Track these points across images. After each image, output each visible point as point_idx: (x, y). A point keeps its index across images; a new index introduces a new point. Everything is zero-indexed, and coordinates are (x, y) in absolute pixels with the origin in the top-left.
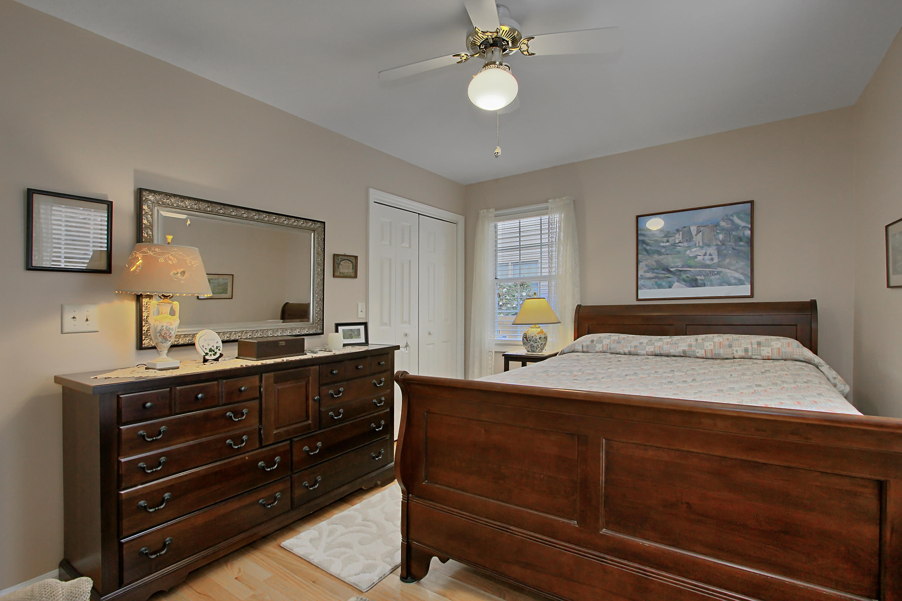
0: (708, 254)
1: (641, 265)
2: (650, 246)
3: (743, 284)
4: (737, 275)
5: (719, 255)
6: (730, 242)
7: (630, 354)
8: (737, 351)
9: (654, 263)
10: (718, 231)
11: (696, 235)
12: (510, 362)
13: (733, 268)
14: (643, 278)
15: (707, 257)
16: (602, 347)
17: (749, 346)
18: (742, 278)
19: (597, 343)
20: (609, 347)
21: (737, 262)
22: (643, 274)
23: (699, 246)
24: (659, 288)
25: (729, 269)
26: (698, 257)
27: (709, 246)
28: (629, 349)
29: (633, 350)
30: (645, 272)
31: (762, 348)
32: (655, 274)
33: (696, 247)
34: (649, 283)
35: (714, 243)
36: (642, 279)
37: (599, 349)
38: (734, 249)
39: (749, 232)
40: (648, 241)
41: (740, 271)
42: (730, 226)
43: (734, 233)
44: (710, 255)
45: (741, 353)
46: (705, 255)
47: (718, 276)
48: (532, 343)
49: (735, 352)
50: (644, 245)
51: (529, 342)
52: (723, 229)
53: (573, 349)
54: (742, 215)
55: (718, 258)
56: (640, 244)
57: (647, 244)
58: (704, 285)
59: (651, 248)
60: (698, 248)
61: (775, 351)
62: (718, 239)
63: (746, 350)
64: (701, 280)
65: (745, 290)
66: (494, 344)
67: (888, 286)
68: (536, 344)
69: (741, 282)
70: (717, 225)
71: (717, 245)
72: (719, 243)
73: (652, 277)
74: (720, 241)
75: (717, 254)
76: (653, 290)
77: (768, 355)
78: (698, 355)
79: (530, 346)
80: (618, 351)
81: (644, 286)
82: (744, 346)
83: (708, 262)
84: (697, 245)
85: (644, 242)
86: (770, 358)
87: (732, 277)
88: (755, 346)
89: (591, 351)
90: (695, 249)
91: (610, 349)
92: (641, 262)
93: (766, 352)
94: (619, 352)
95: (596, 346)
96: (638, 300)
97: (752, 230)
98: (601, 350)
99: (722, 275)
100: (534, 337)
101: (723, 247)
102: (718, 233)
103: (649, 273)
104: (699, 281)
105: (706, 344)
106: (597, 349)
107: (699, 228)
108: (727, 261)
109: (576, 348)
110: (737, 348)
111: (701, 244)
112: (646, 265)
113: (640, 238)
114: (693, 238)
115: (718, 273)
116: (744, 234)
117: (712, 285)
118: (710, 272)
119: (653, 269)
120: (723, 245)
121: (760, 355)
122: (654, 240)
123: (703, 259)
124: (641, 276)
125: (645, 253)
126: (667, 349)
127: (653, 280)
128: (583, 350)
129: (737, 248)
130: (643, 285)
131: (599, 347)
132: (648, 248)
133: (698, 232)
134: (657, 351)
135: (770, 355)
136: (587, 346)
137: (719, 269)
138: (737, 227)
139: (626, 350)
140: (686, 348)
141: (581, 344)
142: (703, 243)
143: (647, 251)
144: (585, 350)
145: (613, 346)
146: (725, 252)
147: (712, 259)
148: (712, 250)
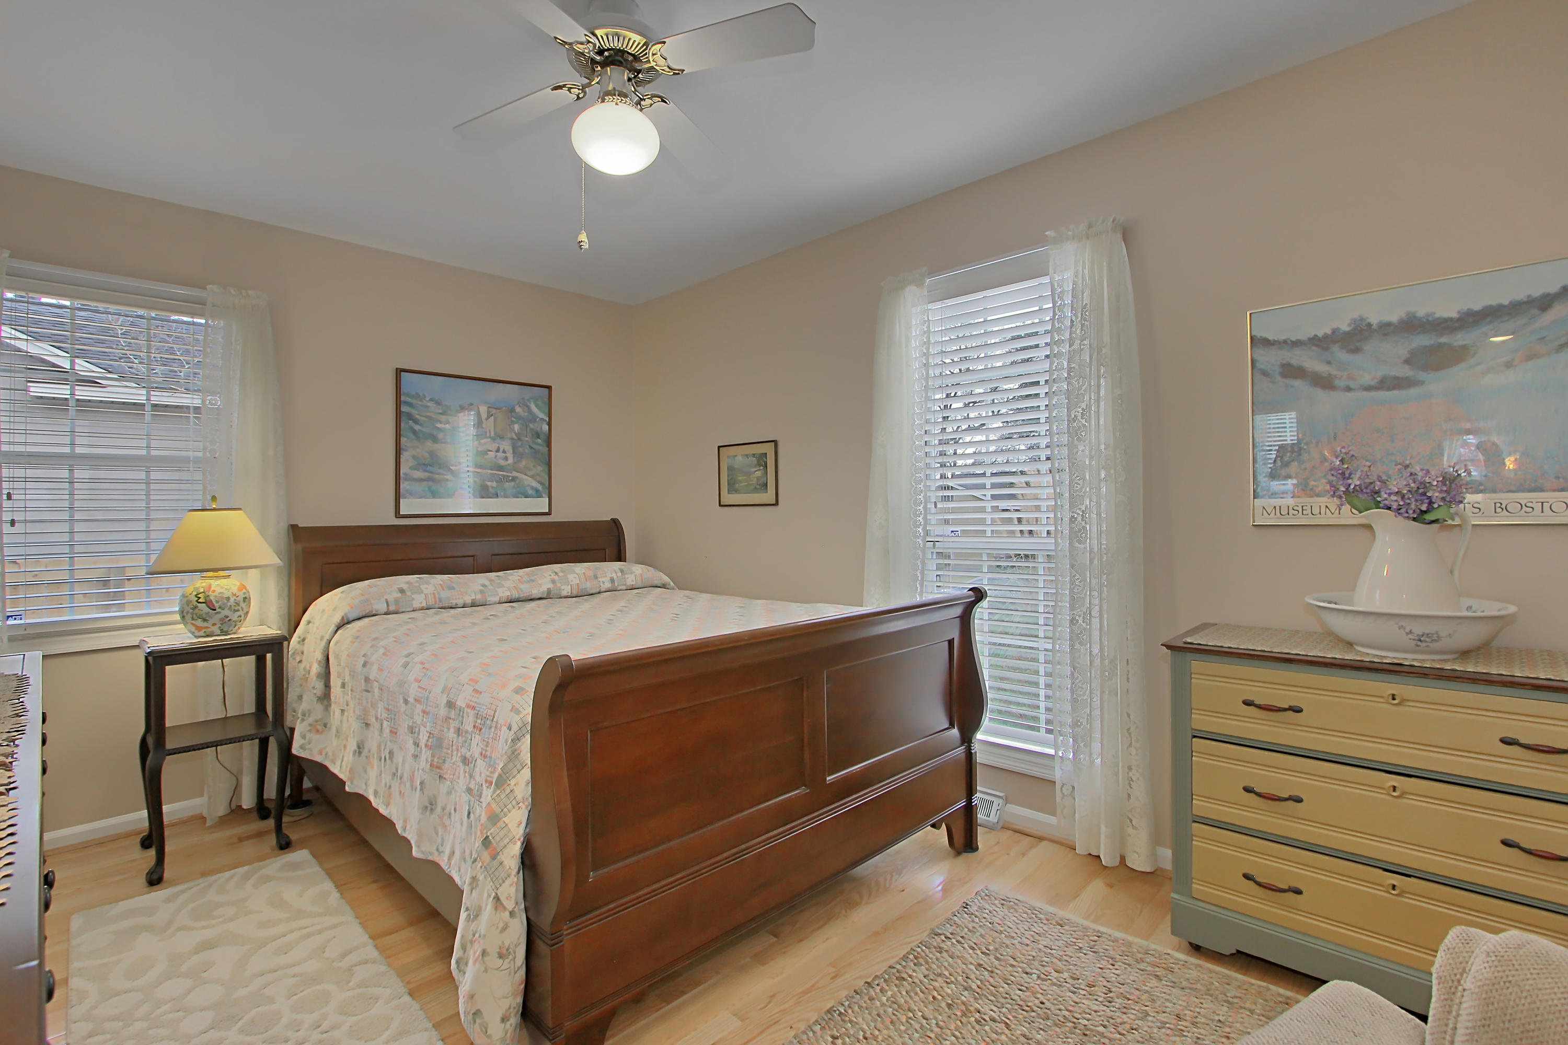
0: (501, 450)
1: (405, 456)
2: (421, 425)
3: (541, 497)
4: (535, 484)
5: (514, 452)
6: (526, 437)
7: (474, 605)
8: (603, 583)
9: (427, 455)
10: (513, 419)
11: (487, 419)
12: (168, 668)
13: (530, 473)
14: (409, 479)
15: (500, 454)
16: (426, 599)
17: (614, 575)
18: (540, 488)
19: (412, 593)
20: (437, 597)
21: (534, 466)
22: (408, 471)
23: (490, 437)
24: (434, 497)
25: (526, 475)
26: (489, 453)
27: (502, 438)
28: (474, 598)
29: (479, 597)
30: (411, 468)
31: (626, 576)
32: (427, 474)
33: (487, 438)
34: (418, 487)
35: (509, 436)
36: (406, 480)
37: (421, 603)
38: (531, 448)
39: (547, 427)
40: (417, 416)
41: (538, 478)
42: (526, 414)
43: (531, 426)
44: (504, 452)
45: (608, 585)
46: (498, 451)
47: (512, 484)
48: (226, 612)
49: (602, 585)
50: (411, 422)
51: (219, 613)
52: (519, 418)
53: (368, 611)
54: (539, 403)
55: (514, 457)
56: (403, 419)
57: (416, 422)
58: (497, 496)
59: (424, 430)
60: (489, 440)
61: (639, 579)
62: (513, 430)
63: (612, 580)
64: (493, 487)
65: (541, 505)
66: (5, 639)
67: (720, 505)
68: (238, 614)
69: (538, 495)
70: (512, 410)
71: (512, 439)
72: (515, 437)
73: (423, 477)
74: (516, 434)
75: (511, 451)
76: (423, 500)
77: (632, 583)
78: (564, 593)
79: (222, 620)
80: (454, 602)
81: (411, 494)
82: (609, 575)
83: (502, 462)
84: (488, 435)
85: (410, 417)
86: (634, 587)
87: (528, 485)
88: (620, 574)
89: (404, 610)
90: (485, 440)
91: (440, 600)
92: (406, 450)
93: (630, 580)
94: (457, 604)
95: (413, 599)
96: (398, 515)
97: (550, 424)
98: (424, 604)
99: (517, 482)
100: (232, 600)
101: (519, 443)
102: (513, 423)
103: (418, 470)
104: (491, 490)
105: (571, 577)
106: (416, 605)
107: (490, 409)
108: (524, 463)
109: (374, 607)
110: (603, 579)
111: (493, 434)
112: (414, 457)
113: (404, 409)
114: (482, 423)
115: (514, 479)
116: (541, 428)
117: (506, 496)
118: (504, 476)
119: (424, 465)
120: (519, 439)
121: (625, 585)
122: (427, 417)
123: (496, 457)
124: (405, 474)
125: (412, 436)
126: (527, 589)
127: (425, 483)
128: (388, 609)
129: (534, 446)
130: (407, 491)
131: (419, 601)
132: (417, 427)
133: (489, 415)
134: (515, 595)
135: (634, 583)
136: (397, 601)
137: (515, 474)
138: (533, 419)
139: (468, 600)
140: (551, 586)
141: (383, 600)
142: (495, 433)
143: (415, 432)
144: (392, 608)
145: (445, 594)
146: (521, 450)
147: (506, 459)
148: (506, 445)
